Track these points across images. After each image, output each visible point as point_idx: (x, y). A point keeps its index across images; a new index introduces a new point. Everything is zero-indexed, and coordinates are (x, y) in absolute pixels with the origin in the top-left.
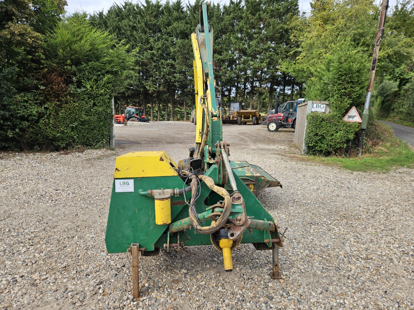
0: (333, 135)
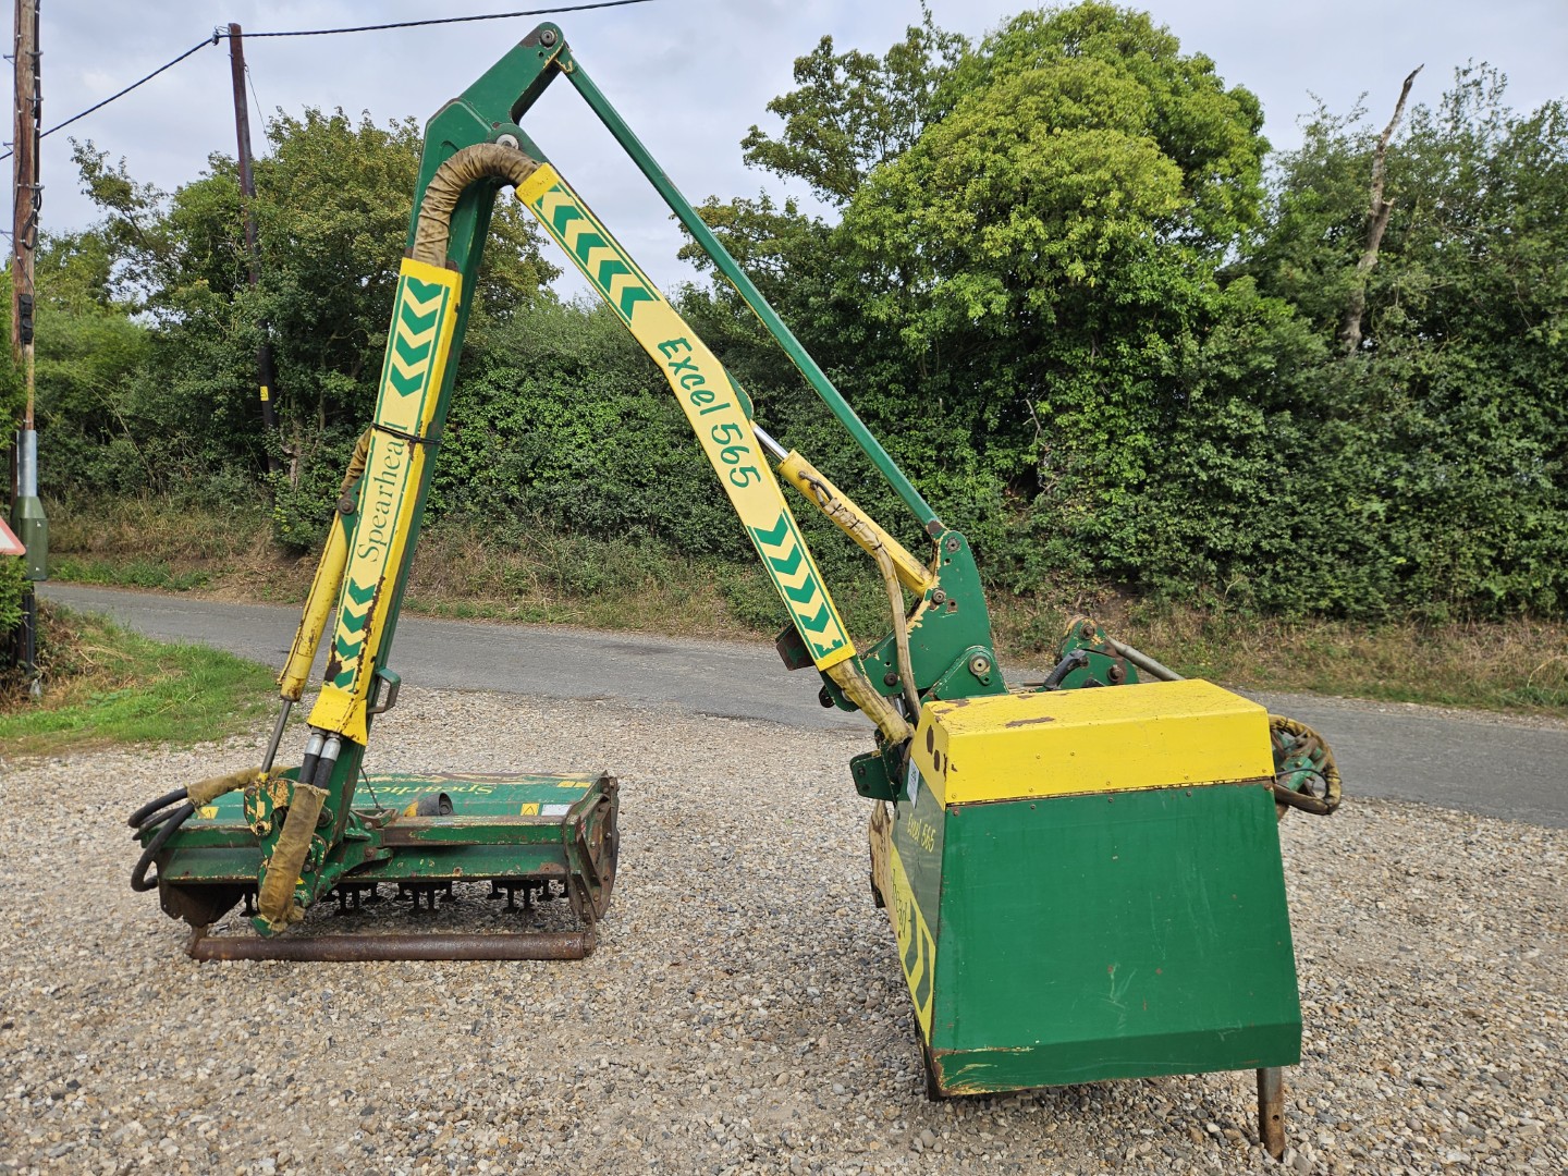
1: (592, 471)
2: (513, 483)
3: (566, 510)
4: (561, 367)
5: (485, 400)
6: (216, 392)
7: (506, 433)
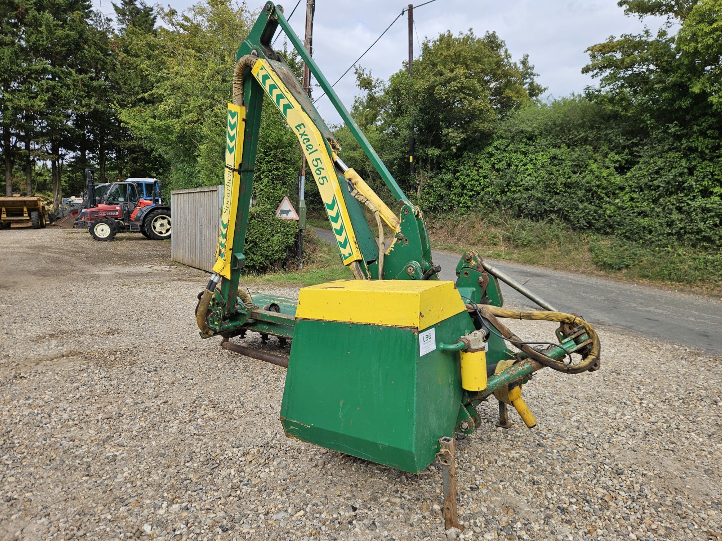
0: (268, 240)
1: (533, 187)
2: (498, 194)
3: (519, 206)
4: (526, 137)
5: (491, 155)
6: (394, 160)
7: (498, 170)
